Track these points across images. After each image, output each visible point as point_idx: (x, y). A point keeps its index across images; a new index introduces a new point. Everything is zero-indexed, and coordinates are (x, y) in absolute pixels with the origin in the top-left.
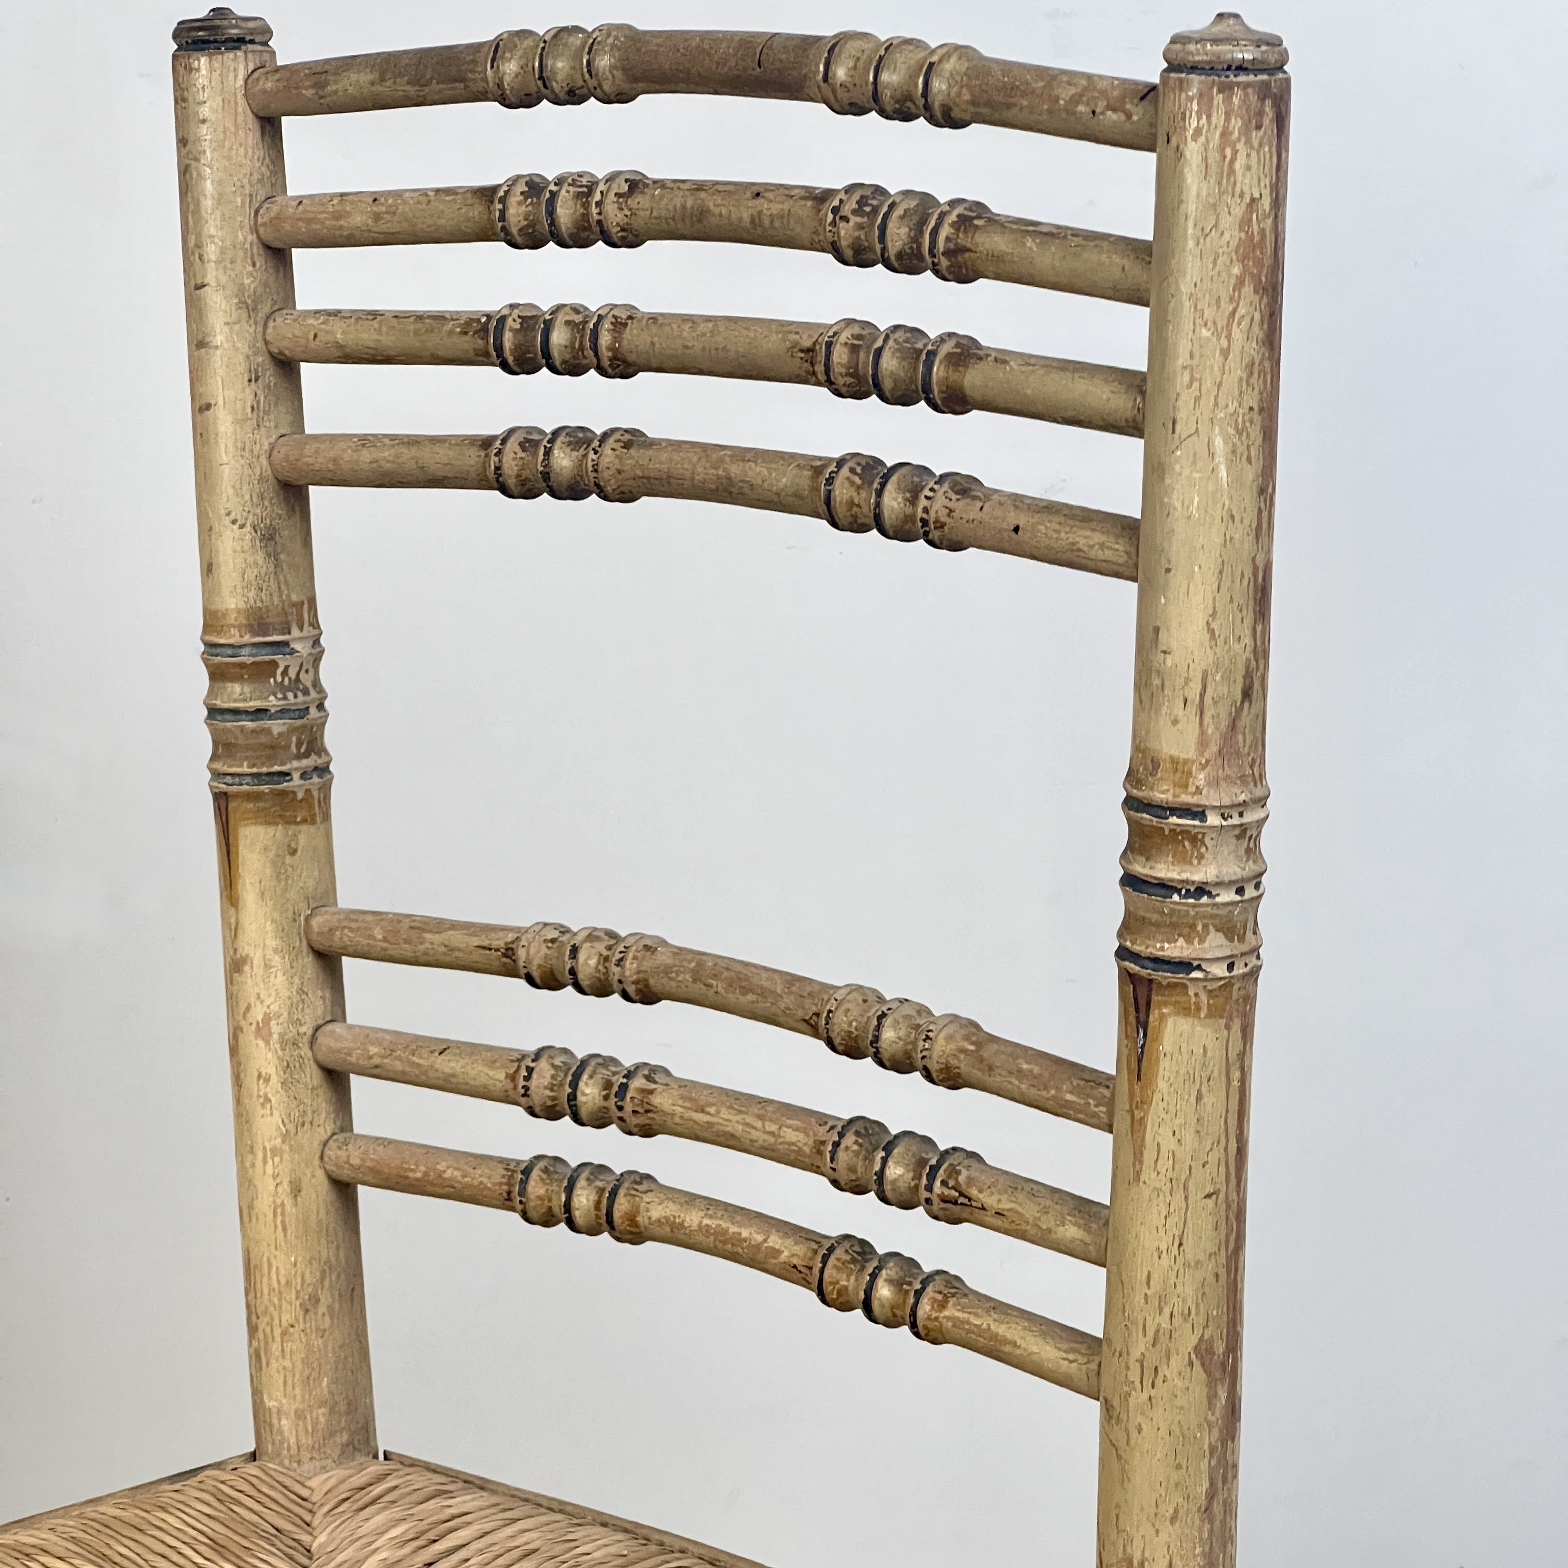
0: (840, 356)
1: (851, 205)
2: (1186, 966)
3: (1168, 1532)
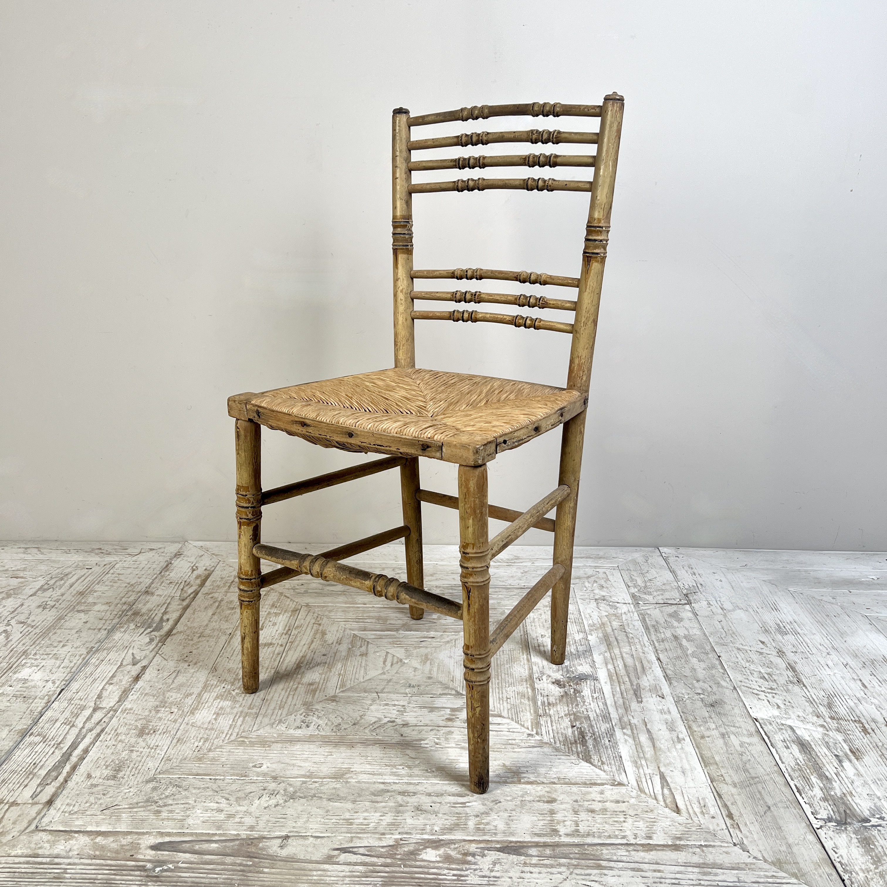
0: (531, 159)
1: (535, 132)
2: (598, 254)
3: (586, 351)
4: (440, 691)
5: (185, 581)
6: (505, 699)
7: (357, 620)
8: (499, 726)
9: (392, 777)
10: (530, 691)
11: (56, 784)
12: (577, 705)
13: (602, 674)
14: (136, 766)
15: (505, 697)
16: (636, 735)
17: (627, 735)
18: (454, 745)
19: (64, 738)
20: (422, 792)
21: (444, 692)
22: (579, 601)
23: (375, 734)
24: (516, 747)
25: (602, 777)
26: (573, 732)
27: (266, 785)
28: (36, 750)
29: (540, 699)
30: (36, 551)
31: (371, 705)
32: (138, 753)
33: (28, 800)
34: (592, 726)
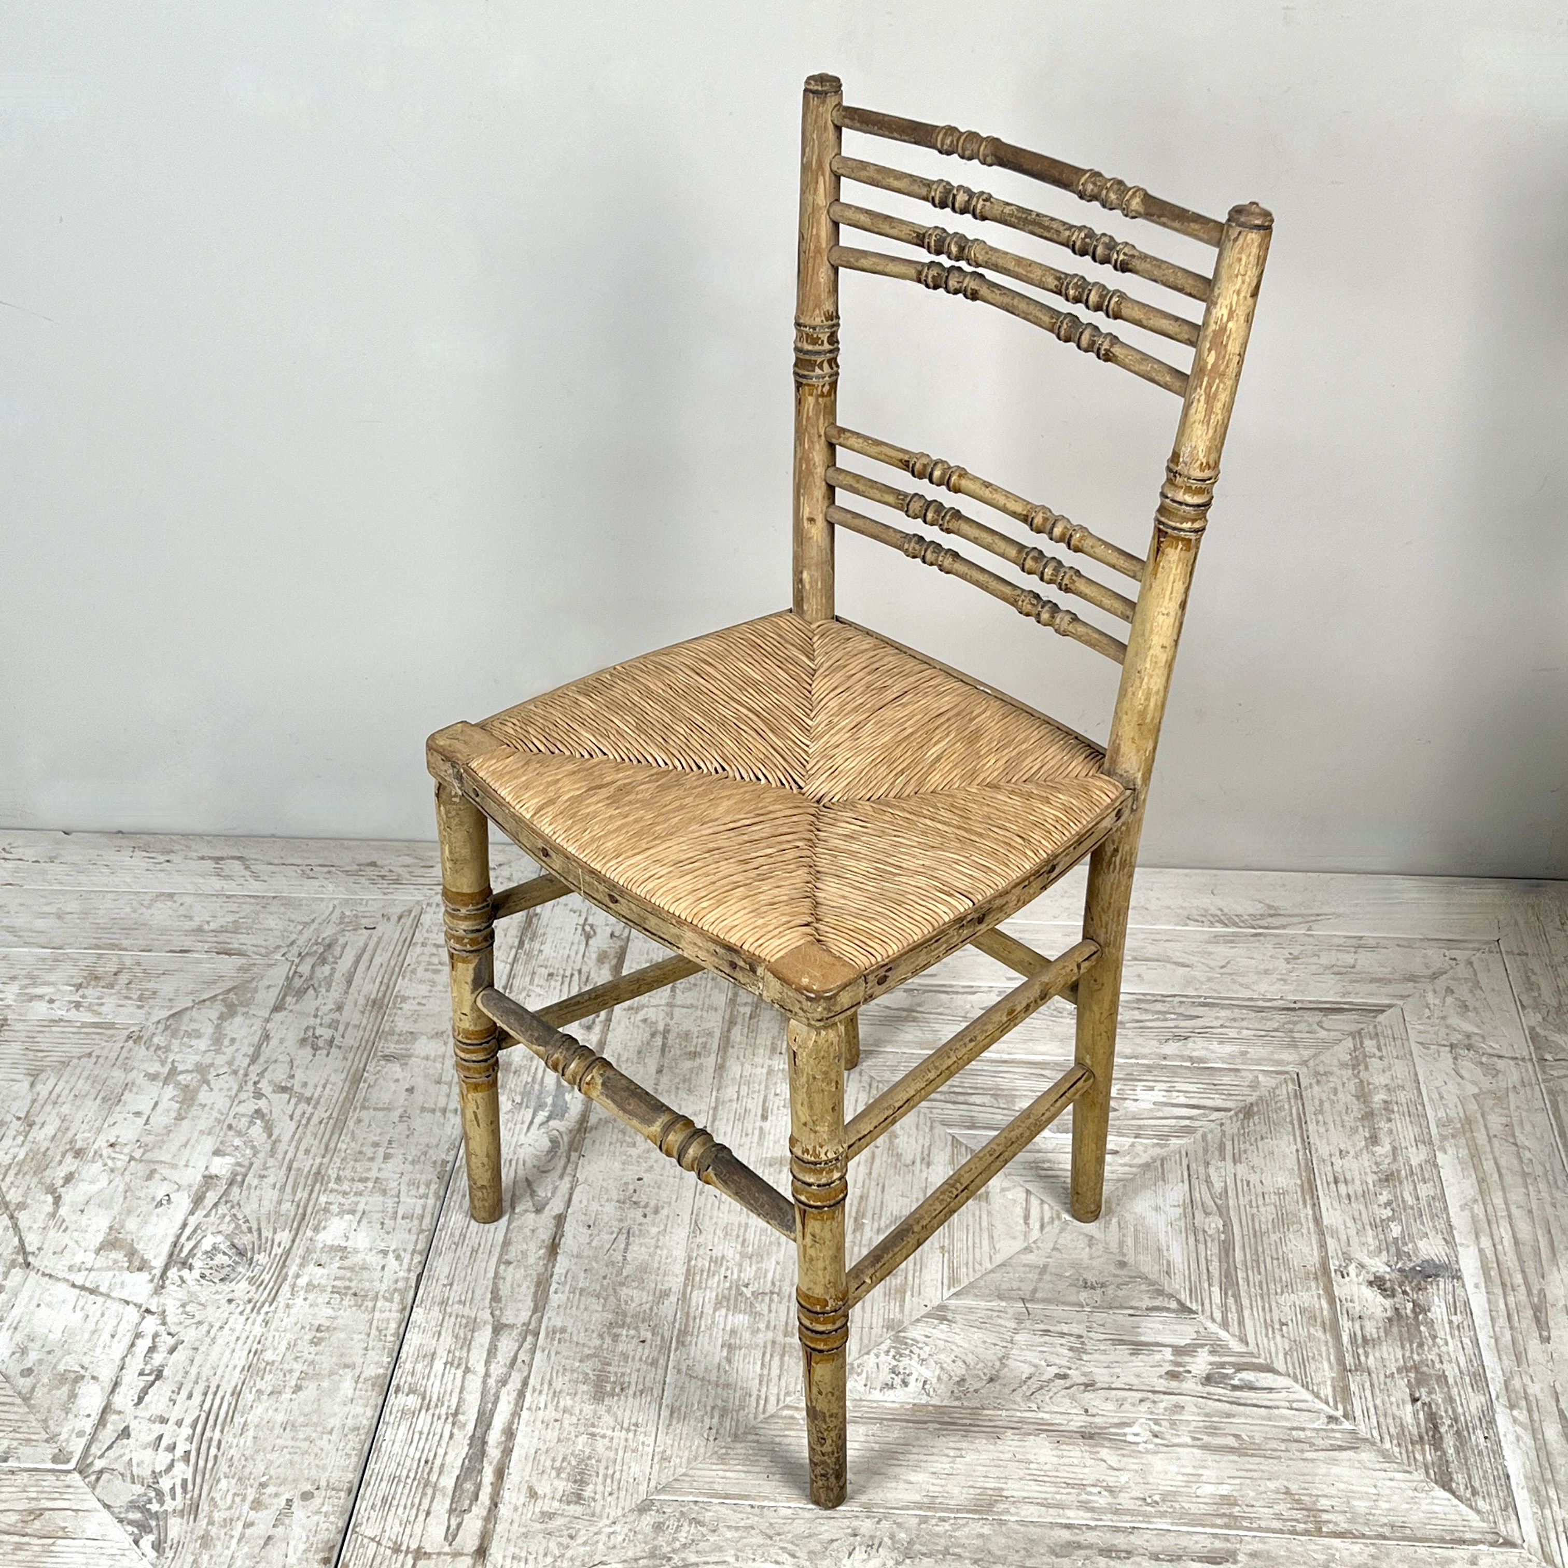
4: (1147, 1302)
5: (580, 972)
6: (1277, 1326)
7: (953, 1097)
8: (1270, 1396)
9: (1081, 1513)
10: (1325, 1305)
11: (480, 1509)
12: (1421, 1345)
13: (1469, 1264)
14: (610, 1472)
15: (1276, 1319)
16: (1537, 1425)
17: (1521, 1424)
18: (1189, 1440)
19: (461, 1400)
20: (1141, 1551)
21: (1157, 1303)
22: (1415, 1048)
23: (1034, 1407)
24: (1306, 1447)
25: (1474, 1524)
26: (1415, 1414)
27: (856, 1523)
28: (418, 1429)
29: (1346, 1325)
30: (237, 866)
31: (1016, 1331)
32: (606, 1441)
33: (442, 1547)
34: (1451, 1400)
